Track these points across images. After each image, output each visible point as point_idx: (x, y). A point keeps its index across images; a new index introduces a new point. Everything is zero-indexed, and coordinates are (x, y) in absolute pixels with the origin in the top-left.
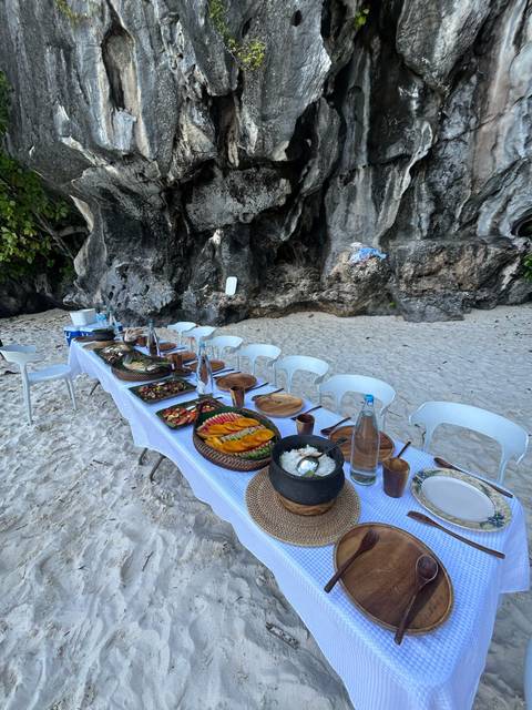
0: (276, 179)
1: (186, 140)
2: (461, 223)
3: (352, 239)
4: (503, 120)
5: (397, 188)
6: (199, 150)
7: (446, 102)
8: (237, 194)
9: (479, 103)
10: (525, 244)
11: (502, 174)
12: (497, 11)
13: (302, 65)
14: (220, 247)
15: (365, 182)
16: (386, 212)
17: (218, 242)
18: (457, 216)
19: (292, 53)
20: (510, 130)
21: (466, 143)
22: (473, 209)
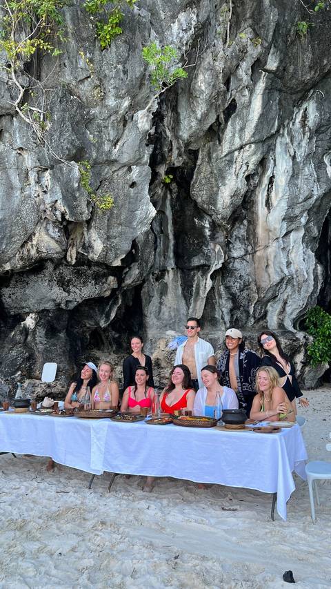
0: (105, 276)
1: (34, 242)
2: (255, 318)
3: (166, 327)
4: (269, 250)
5: (202, 288)
6: (44, 250)
7: (229, 234)
8: (64, 284)
9: (251, 237)
10: (305, 337)
11: (277, 285)
12: (252, 188)
13: (136, 210)
14: (34, 331)
15: (175, 280)
16: (195, 306)
17: (32, 326)
18: (251, 312)
19: (129, 203)
20: (275, 257)
21: (248, 262)
22: (261, 308)
